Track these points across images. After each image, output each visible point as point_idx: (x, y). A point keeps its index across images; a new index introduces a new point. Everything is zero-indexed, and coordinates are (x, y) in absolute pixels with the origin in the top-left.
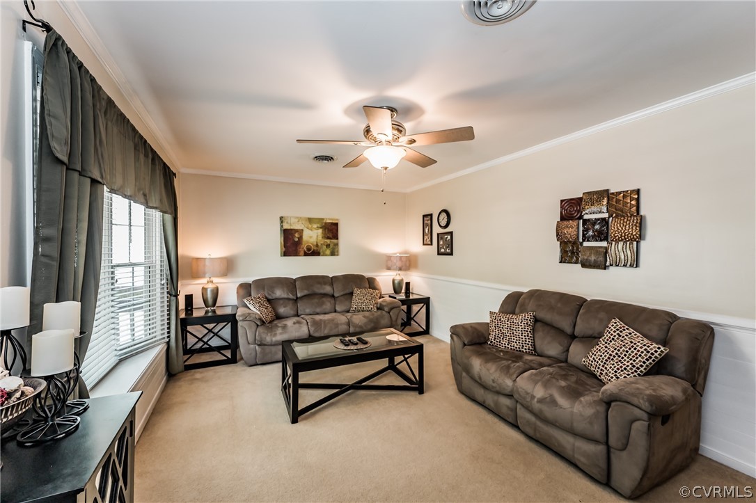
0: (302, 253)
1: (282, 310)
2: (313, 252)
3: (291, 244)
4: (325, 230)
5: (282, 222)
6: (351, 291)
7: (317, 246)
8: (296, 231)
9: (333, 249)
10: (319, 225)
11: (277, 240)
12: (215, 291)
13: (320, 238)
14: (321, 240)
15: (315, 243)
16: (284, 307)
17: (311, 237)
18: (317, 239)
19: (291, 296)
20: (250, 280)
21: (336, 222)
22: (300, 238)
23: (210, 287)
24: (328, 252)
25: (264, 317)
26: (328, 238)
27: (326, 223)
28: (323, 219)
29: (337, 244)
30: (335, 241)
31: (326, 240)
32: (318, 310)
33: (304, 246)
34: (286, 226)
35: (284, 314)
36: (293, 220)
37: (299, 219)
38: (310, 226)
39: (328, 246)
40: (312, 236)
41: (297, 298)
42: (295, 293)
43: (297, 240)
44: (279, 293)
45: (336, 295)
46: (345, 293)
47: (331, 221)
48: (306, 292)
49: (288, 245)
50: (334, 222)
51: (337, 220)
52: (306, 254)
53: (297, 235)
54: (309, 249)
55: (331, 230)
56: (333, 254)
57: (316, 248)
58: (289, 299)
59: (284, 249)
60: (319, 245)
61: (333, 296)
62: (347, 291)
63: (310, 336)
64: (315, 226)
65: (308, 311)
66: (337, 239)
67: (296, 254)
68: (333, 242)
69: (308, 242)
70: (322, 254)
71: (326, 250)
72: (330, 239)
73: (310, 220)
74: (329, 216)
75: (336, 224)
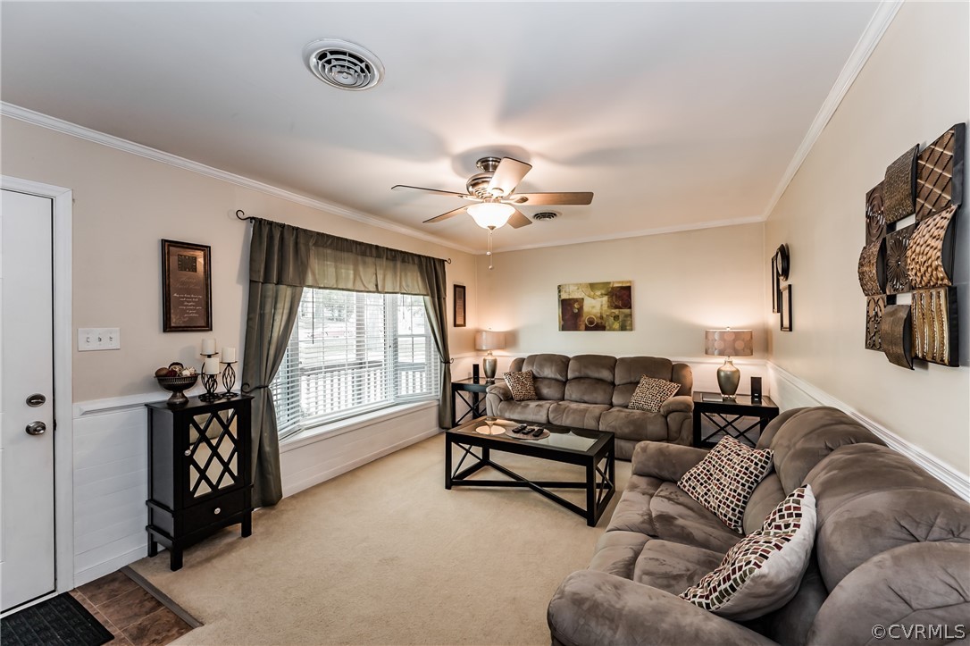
0: (583, 327)
1: (545, 391)
2: (597, 326)
3: (572, 316)
4: (612, 296)
5: (559, 292)
6: (637, 379)
7: (601, 317)
8: (576, 300)
9: (624, 321)
10: (603, 292)
11: (555, 312)
12: (493, 363)
13: (605, 307)
14: (606, 310)
15: (599, 315)
16: (549, 388)
17: (593, 307)
18: (601, 309)
19: (559, 377)
20: (525, 355)
21: (628, 285)
22: (581, 309)
23: (490, 358)
24: (616, 325)
25: (513, 393)
26: (617, 307)
27: (613, 288)
28: (609, 283)
29: (631, 315)
30: (627, 311)
31: (613, 311)
32: (586, 398)
33: (585, 319)
34: (564, 296)
35: (548, 396)
36: (572, 288)
37: (579, 286)
38: (592, 293)
39: (616, 318)
40: (595, 305)
41: (567, 380)
42: (564, 374)
43: (576, 311)
44: (549, 372)
45: (617, 382)
46: (629, 381)
47: (620, 285)
48: (577, 374)
49: (567, 317)
50: (624, 285)
51: (630, 282)
52: (587, 329)
53: (576, 306)
54: (591, 322)
55: (622, 297)
56: (623, 328)
57: (600, 321)
58: (556, 380)
59: (562, 323)
60: (605, 316)
61: (613, 384)
62: (633, 379)
63: (549, 422)
64: (598, 293)
65: (574, 397)
66: (630, 308)
67: (576, 328)
68: (623, 313)
69: (589, 313)
70: (608, 328)
71: (613, 324)
72: (620, 308)
73: (592, 286)
74: (617, 277)
75: (629, 288)
